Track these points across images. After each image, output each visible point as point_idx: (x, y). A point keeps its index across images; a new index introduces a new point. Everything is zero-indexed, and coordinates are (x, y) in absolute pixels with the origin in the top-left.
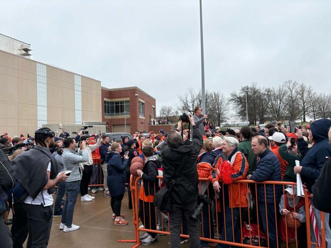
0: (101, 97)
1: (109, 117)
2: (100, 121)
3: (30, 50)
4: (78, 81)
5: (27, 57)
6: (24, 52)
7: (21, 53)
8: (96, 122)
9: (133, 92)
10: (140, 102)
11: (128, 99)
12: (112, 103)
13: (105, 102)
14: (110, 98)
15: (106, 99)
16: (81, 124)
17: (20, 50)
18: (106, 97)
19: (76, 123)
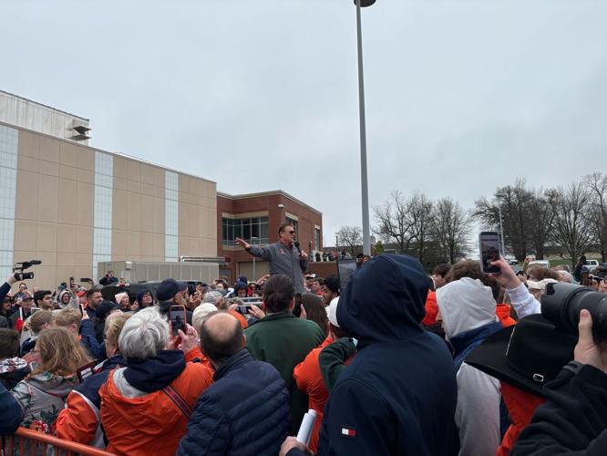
0: (216, 210)
1: (232, 248)
2: (214, 254)
3: (88, 130)
4: (172, 184)
5: (82, 142)
6: (77, 133)
7: (71, 136)
8: (206, 256)
9: (273, 201)
10: (287, 218)
11: (265, 214)
12: (238, 221)
13: (225, 220)
14: (234, 212)
15: (225, 215)
16: (176, 260)
17: (70, 130)
18: (226, 212)
19: (167, 260)
